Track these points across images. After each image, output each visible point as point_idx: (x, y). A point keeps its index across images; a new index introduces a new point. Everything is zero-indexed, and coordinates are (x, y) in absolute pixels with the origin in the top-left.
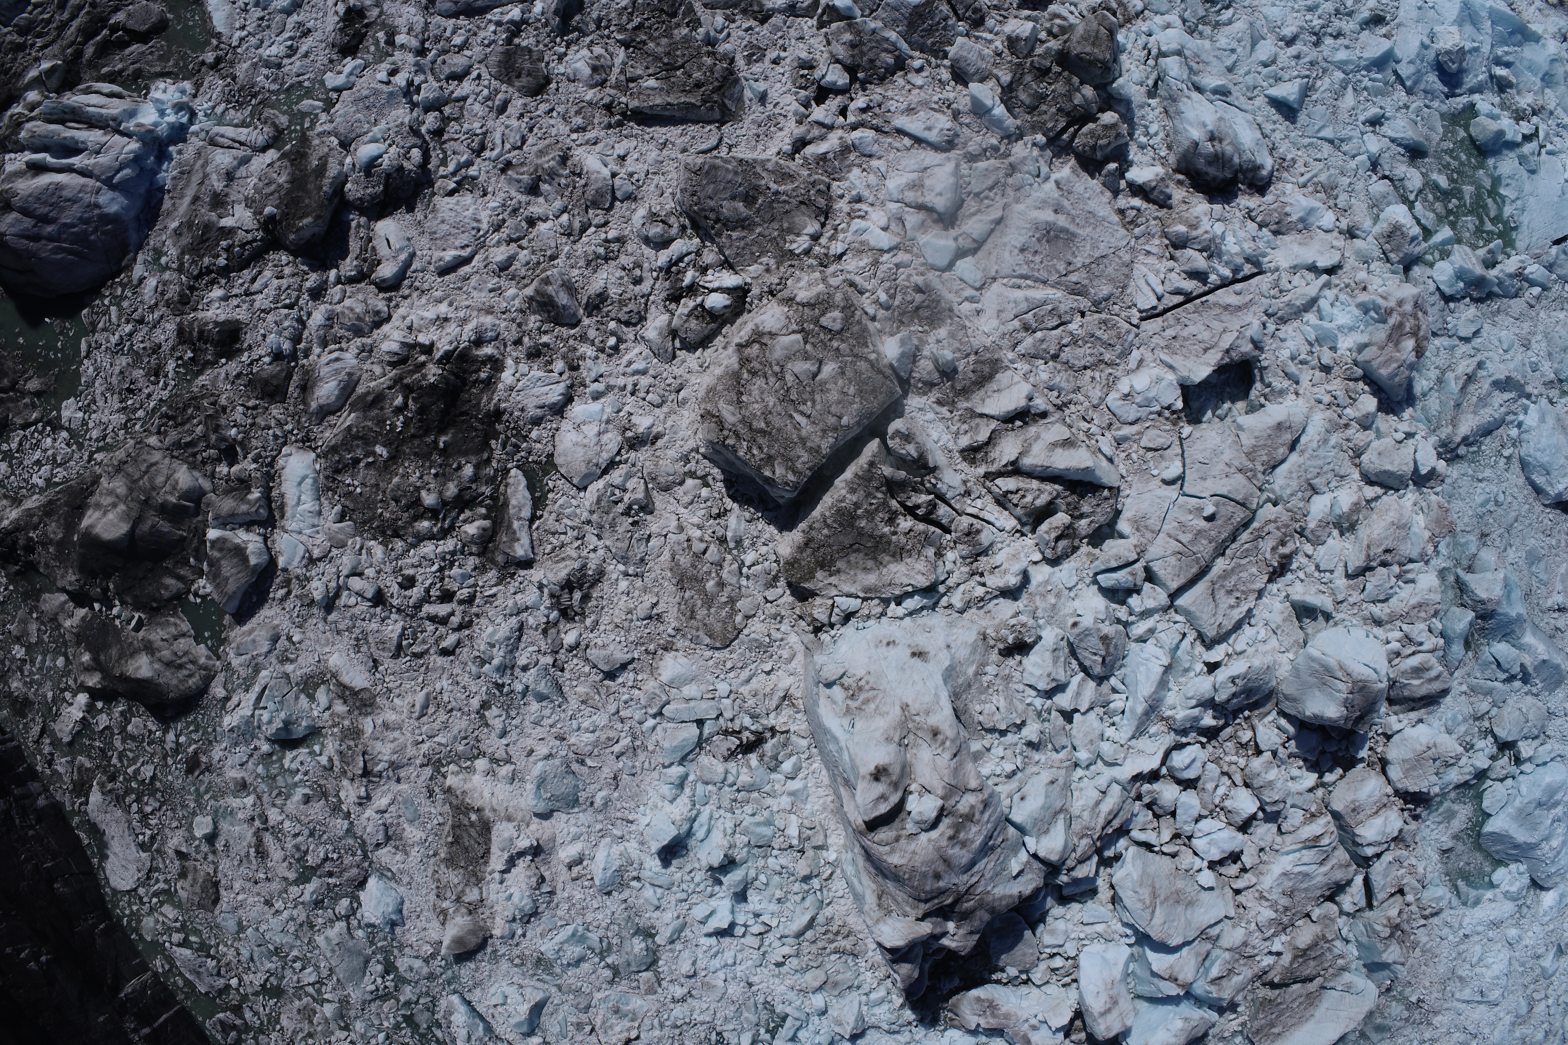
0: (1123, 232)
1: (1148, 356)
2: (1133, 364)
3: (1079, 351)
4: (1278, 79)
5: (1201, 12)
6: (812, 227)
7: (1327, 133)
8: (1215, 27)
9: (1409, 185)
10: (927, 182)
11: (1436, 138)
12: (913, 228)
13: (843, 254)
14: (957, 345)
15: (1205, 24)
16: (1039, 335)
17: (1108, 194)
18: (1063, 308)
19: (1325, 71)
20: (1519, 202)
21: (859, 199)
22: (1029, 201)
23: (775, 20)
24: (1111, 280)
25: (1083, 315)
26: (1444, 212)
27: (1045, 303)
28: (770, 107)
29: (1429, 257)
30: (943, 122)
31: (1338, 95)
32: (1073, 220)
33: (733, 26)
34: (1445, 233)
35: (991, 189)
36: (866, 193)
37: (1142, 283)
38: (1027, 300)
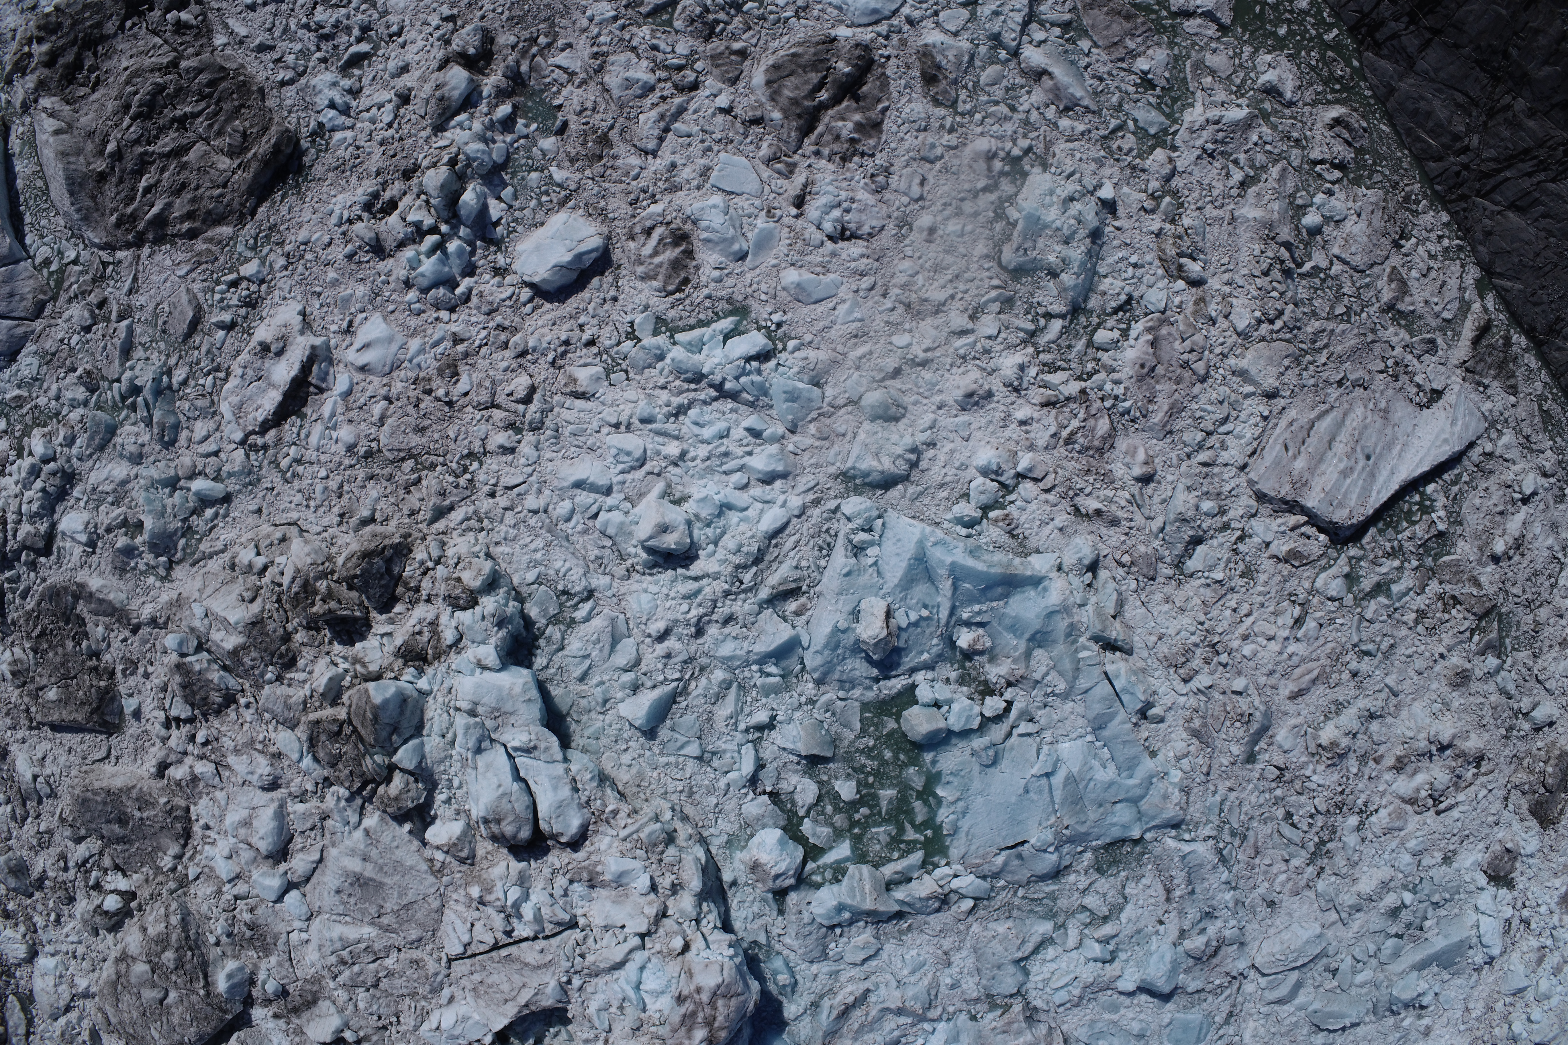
0: (431, 879)
1: (459, 994)
2: (444, 1001)
3: (397, 982)
4: (635, 688)
5: (553, 611)
6: (174, 849)
7: (693, 749)
8: (569, 626)
9: (799, 799)
10: (255, 823)
11: (849, 735)
12: (247, 863)
13: (197, 878)
14: (284, 973)
15: (558, 622)
16: (356, 968)
17: (416, 843)
18: (377, 946)
19: (702, 669)
20: (961, 804)
21: (207, 827)
22: (342, 847)
23: (144, 631)
24: (421, 925)
25: (400, 950)
26: (846, 825)
27: (359, 942)
28: (143, 721)
29: (818, 878)
30: (263, 767)
31: (718, 698)
32: (381, 868)
33: (112, 635)
34: (843, 850)
35: (312, 829)
36: (211, 824)
37: (450, 929)
38: (341, 939)
